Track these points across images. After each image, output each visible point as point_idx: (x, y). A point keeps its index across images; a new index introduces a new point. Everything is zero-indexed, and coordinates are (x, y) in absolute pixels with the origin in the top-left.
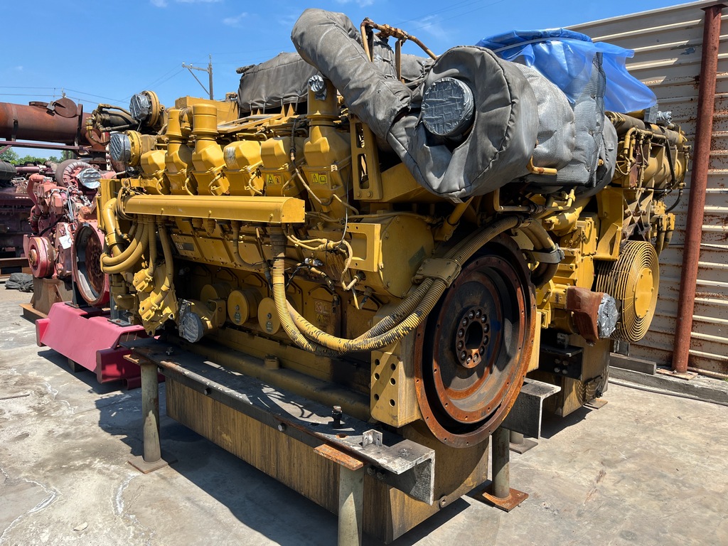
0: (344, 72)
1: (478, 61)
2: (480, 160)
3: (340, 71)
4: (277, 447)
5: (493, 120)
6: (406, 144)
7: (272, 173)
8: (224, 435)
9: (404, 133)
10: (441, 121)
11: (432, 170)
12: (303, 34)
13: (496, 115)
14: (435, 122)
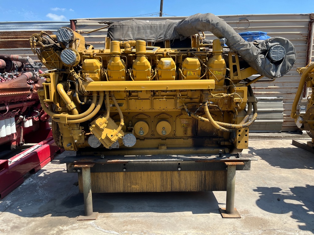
0: (237, 39)
1: (286, 42)
2: (287, 68)
3: (235, 38)
4: (171, 179)
5: (291, 58)
6: (261, 63)
7: (191, 71)
8: (133, 186)
9: (260, 59)
10: (277, 57)
11: (272, 70)
12: (218, 23)
13: (292, 56)
14: (275, 57)
